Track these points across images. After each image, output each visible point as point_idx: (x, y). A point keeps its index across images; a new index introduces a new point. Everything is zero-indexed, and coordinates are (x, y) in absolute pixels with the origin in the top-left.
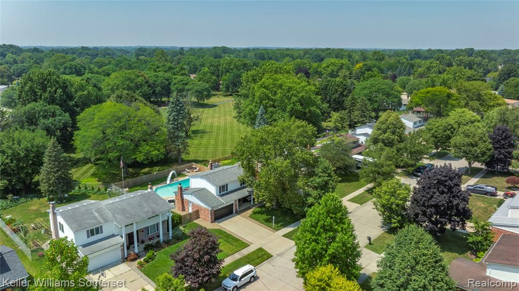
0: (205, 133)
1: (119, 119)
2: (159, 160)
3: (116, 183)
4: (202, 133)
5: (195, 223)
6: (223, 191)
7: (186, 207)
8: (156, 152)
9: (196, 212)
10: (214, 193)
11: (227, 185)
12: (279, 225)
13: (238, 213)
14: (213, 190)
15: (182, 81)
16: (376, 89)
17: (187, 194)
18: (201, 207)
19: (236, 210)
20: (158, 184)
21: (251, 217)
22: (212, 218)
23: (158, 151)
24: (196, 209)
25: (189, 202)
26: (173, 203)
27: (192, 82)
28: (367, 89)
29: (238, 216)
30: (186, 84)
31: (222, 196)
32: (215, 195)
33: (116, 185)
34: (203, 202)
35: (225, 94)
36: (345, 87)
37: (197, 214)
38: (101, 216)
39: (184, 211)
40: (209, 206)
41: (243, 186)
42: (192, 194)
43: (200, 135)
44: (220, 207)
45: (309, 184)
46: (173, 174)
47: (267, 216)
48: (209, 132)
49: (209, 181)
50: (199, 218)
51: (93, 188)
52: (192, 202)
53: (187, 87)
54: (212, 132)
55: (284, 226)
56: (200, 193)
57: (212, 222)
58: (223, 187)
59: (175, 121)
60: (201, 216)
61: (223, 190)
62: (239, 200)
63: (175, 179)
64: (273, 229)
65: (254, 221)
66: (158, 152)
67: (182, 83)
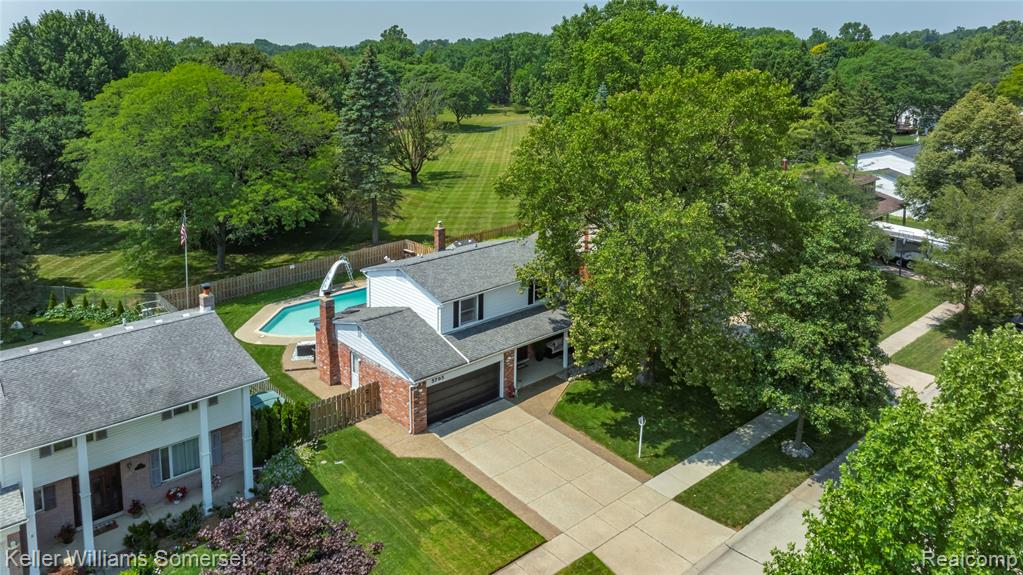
0: (460, 177)
2: (303, 225)
4: (453, 177)
6: (467, 317)
7: (344, 371)
8: (292, 203)
9: (368, 391)
10: (435, 328)
11: (481, 297)
12: (661, 449)
13: (515, 397)
14: (431, 313)
16: (890, 71)
17: (347, 327)
18: (385, 375)
19: (510, 387)
20: (295, 297)
21: (559, 412)
22: (417, 415)
23: (303, 199)
24: (371, 381)
25: (352, 354)
26: (311, 358)
28: (864, 72)
29: (516, 409)
31: (460, 335)
32: (439, 333)
33: (167, 298)
34: (391, 355)
35: (520, 108)
36: (807, 68)
37: (371, 399)
39: (339, 383)
40: (410, 371)
41: (536, 303)
42: (359, 329)
43: (447, 181)
44: (448, 376)
45: (783, 294)
47: (616, 409)
48: (471, 176)
49: (422, 284)
50: (380, 411)
51: (104, 306)
52: (361, 356)
54: (477, 176)
55: (682, 453)
56: (391, 326)
57: (419, 430)
58: (468, 303)
60: (384, 406)
61: (467, 314)
62: (522, 352)
63: (348, 285)
64: (640, 465)
65: (569, 428)
66: (301, 204)
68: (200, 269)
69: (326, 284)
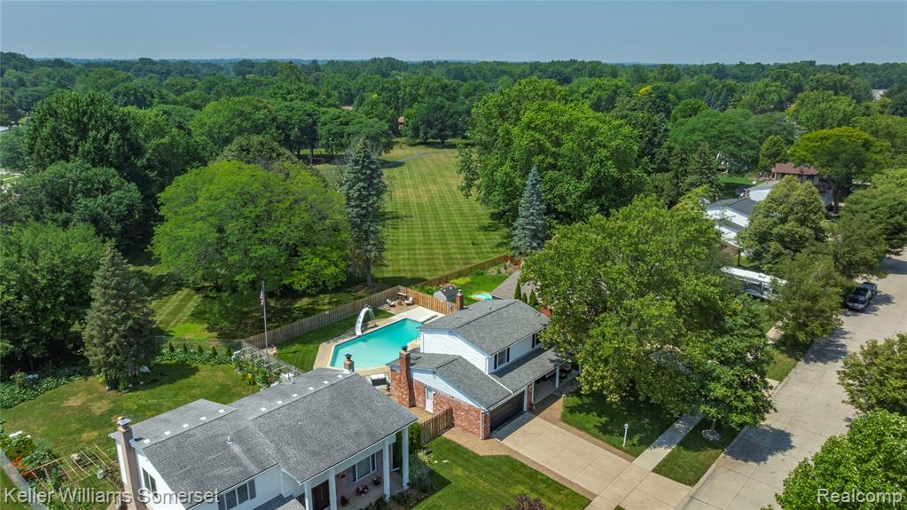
0: (398, 218)
1: (253, 200)
2: (339, 285)
3: (251, 338)
4: (393, 218)
5: (448, 441)
6: (501, 362)
7: (419, 399)
8: (332, 270)
9: (447, 414)
10: (483, 370)
11: (508, 349)
12: (635, 440)
13: (536, 410)
14: (480, 361)
15: (339, 117)
17: (420, 371)
18: (459, 405)
19: (530, 405)
20: (338, 336)
21: (564, 419)
22: (485, 428)
23: (336, 266)
24: (445, 407)
25: (425, 389)
26: (385, 387)
27: (357, 120)
28: (697, 133)
29: (537, 419)
30: (347, 124)
31: (500, 374)
32: (487, 373)
33: (250, 342)
34: (464, 392)
35: (411, 141)
36: (654, 128)
37: (447, 418)
38: (247, 451)
39: (414, 406)
40: (481, 402)
41: (536, 347)
42: (434, 373)
43: (389, 222)
44: (500, 403)
45: (713, 351)
46: (367, 313)
47: (600, 416)
48: (406, 217)
49: (472, 343)
50: (453, 425)
51: (201, 350)
52: (435, 390)
53: (348, 129)
54: (411, 217)
55: (647, 442)
56: (450, 367)
57: (487, 437)
58: (502, 354)
59: (363, 201)
60: (457, 422)
61: (503, 363)
62: (537, 382)
63: (371, 324)
64: (626, 451)
65: (574, 429)
66: (337, 270)
67: (339, 120)
68: (247, 313)
69: (359, 325)
